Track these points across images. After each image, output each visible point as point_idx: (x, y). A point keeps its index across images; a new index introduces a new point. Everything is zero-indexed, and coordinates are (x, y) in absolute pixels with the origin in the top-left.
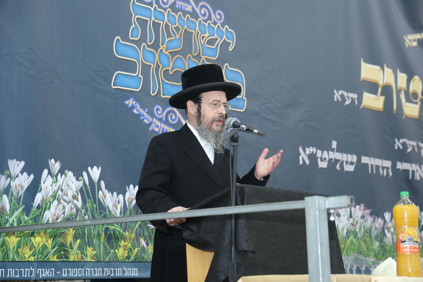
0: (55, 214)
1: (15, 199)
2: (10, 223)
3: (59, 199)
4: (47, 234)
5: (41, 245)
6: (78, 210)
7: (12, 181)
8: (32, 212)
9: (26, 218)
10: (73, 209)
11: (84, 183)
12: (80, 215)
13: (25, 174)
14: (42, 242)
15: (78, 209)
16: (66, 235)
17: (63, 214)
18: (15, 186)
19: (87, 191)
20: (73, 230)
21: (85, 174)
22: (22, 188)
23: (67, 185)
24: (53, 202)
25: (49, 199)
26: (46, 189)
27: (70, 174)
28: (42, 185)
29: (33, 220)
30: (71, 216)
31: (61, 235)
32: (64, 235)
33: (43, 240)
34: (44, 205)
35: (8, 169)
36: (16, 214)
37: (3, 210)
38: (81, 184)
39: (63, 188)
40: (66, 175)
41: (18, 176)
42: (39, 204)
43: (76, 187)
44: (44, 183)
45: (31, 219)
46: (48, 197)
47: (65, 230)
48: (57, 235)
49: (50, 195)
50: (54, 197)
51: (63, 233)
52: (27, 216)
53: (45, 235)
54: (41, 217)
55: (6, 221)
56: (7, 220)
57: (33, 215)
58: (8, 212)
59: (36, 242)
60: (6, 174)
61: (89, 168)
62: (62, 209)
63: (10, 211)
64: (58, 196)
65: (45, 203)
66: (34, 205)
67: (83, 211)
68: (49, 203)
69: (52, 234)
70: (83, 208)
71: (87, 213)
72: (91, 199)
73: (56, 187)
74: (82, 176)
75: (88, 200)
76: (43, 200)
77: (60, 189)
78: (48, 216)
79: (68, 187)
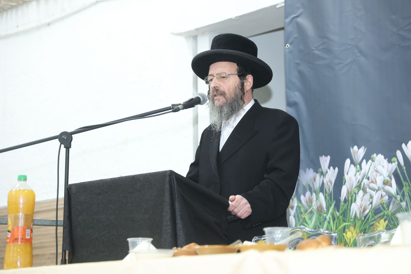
0: (361, 206)
1: (328, 196)
2: (328, 221)
3: (364, 189)
4: (356, 229)
5: (352, 241)
6: (391, 197)
7: (324, 178)
8: (341, 207)
9: (338, 214)
10: (384, 197)
11: (399, 164)
12: (394, 202)
13: (331, 168)
14: (353, 237)
15: (391, 195)
16: (376, 227)
17: (371, 205)
18: (326, 182)
19: (403, 173)
20: (385, 220)
21: (399, 153)
22: (331, 183)
23: (376, 171)
24: (358, 193)
25: (354, 191)
26: (351, 180)
27: (380, 158)
28: (346, 177)
29: (343, 215)
30: (382, 204)
31: (370, 228)
32: (374, 228)
33: (354, 235)
34: (350, 198)
35: (320, 167)
36: (331, 210)
37: (320, 208)
38: (394, 165)
39: (369, 175)
40: (373, 160)
41: (327, 172)
42: (345, 197)
43: (388, 171)
44: (347, 174)
45: (341, 215)
46: (352, 189)
47: (374, 222)
48: (366, 228)
49: (354, 186)
50: (359, 187)
51: (372, 225)
52: (338, 211)
53: (355, 229)
54: (348, 211)
55: (324, 220)
56: (325, 217)
57: (342, 210)
58: (325, 209)
59: (348, 238)
60: (320, 172)
61: (403, 145)
62: (369, 199)
63: (326, 208)
64: (363, 186)
65: (351, 195)
66: (341, 199)
67: (399, 197)
68: (354, 195)
69: (362, 229)
70: (398, 194)
71: (404, 198)
72: (407, 182)
73: (360, 176)
74: (396, 156)
75: (404, 183)
76: (348, 192)
77: (365, 177)
78: (355, 208)
79: (377, 173)
